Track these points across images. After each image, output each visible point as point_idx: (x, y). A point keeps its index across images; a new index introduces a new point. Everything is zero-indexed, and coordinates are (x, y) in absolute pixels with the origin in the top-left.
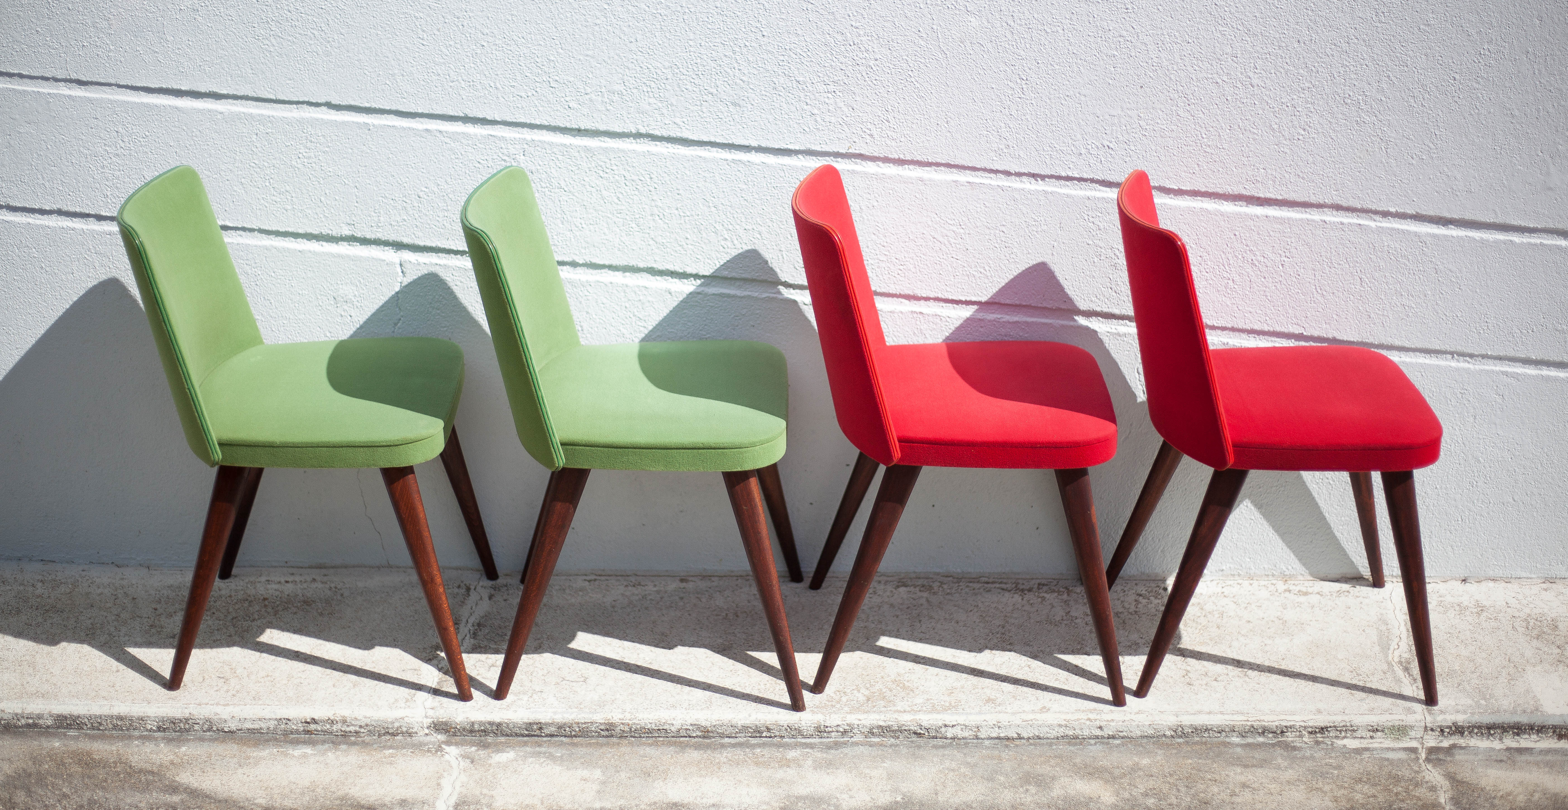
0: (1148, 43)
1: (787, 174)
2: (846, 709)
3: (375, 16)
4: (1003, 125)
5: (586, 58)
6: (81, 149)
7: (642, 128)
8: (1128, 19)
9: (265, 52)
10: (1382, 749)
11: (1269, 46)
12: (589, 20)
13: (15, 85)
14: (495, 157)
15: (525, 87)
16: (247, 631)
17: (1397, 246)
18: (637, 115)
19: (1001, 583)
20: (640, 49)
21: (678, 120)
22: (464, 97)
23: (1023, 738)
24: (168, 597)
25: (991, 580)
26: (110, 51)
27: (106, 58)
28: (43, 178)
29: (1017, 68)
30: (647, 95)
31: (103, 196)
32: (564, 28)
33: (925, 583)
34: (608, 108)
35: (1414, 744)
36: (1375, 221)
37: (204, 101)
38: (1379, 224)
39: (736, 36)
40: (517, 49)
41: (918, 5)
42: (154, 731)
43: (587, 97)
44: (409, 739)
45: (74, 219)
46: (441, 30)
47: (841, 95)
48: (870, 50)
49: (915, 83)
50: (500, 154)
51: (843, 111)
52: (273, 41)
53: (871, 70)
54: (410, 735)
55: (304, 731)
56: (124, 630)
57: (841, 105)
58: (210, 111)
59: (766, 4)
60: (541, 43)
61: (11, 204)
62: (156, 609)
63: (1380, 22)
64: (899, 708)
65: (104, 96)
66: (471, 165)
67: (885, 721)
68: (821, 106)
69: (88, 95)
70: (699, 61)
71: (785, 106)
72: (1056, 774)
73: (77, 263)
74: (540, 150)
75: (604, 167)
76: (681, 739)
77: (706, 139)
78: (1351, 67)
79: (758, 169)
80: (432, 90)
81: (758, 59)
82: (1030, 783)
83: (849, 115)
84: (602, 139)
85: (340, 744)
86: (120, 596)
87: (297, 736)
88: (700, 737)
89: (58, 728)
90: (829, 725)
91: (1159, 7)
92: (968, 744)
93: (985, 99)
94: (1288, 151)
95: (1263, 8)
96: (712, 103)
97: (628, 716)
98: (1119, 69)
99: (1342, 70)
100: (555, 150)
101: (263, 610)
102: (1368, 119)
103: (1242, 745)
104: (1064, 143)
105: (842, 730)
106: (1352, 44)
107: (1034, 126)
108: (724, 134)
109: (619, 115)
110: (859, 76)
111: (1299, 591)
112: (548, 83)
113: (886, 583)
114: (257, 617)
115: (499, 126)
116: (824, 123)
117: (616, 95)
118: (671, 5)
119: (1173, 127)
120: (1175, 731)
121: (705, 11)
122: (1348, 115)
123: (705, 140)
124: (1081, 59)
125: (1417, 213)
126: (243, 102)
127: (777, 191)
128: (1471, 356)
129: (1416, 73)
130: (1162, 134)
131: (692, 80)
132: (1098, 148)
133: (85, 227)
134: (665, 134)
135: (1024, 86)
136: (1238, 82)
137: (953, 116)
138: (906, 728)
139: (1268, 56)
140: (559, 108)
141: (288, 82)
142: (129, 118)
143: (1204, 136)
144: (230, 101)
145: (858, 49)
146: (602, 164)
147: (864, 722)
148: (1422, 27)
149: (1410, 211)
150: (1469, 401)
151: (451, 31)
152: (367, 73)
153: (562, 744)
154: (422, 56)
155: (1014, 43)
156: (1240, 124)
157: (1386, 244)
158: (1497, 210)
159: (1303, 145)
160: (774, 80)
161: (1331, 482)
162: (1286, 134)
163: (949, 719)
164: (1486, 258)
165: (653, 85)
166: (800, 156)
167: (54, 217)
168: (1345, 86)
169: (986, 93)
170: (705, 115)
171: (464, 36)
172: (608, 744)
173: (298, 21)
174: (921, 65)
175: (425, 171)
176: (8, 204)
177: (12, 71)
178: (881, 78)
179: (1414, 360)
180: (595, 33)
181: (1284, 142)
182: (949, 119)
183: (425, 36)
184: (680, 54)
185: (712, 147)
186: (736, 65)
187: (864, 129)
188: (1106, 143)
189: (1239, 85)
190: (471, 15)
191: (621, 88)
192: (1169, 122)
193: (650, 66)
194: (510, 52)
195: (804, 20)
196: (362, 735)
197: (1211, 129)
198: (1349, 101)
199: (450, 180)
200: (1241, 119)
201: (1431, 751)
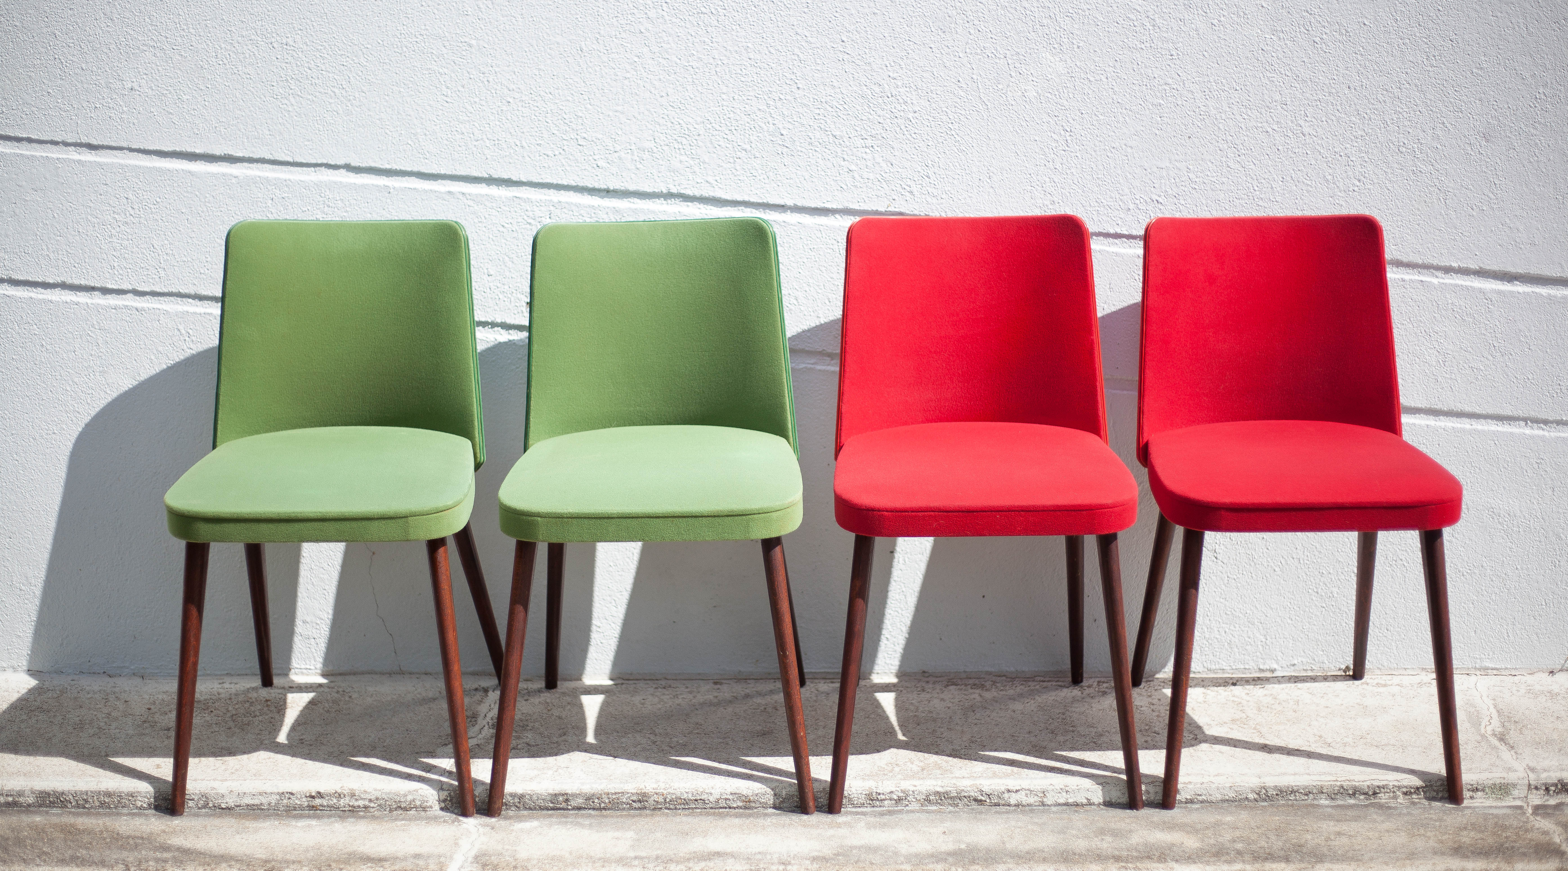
0: (1194, 91)
1: (824, 234)
2: (900, 776)
3: (398, 72)
4: (1048, 180)
5: (616, 114)
6: (89, 217)
7: (674, 187)
8: (1173, 66)
9: (284, 112)
10: (1485, 807)
11: (1319, 92)
12: (619, 74)
13: (23, 150)
14: (519, 221)
15: (552, 146)
16: (248, 724)
17: (1462, 303)
18: (668, 174)
19: (1058, 681)
20: (672, 104)
21: (710, 179)
22: (488, 157)
23: (1093, 804)
24: (163, 700)
25: (1047, 679)
26: (123, 112)
27: (119, 120)
28: (48, 248)
29: (1060, 118)
30: (678, 151)
31: (109, 267)
32: (592, 83)
33: (977, 682)
34: (638, 166)
35: (1518, 803)
36: (1437, 277)
37: (219, 165)
38: (1441, 281)
39: (770, 89)
40: (545, 105)
41: (957, 54)
42: (145, 809)
43: (616, 155)
44: (423, 813)
45: (78, 293)
46: (466, 86)
47: (879, 149)
48: (909, 102)
49: (956, 136)
50: (525, 217)
51: (881, 167)
52: (292, 100)
53: (910, 123)
54: (424, 809)
55: (308, 806)
56: (114, 725)
57: (880, 160)
58: (224, 175)
59: (801, 55)
60: (569, 98)
61: (13, 277)
62: (149, 709)
63: (1432, 66)
64: (957, 775)
65: (115, 160)
66: (495, 229)
67: (942, 787)
68: (858, 161)
69: (98, 159)
70: (732, 115)
71: (821, 162)
72: (1132, 828)
73: (80, 340)
74: (567, 212)
76: (721, 810)
77: (740, 198)
78: (1404, 114)
79: (795, 230)
80: (456, 149)
81: (793, 112)
82: (1105, 835)
83: (888, 171)
84: (632, 201)
85: (348, 817)
86: (111, 699)
87: (300, 812)
88: (741, 808)
89: (40, 806)
90: (881, 792)
91: (1205, 53)
92: (1034, 810)
93: (1027, 153)
94: (1343, 203)
95: (1311, 53)
96: (745, 160)
97: (662, 786)
98: (1165, 119)
99: (1395, 117)
100: (582, 212)
101: (265, 709)
102: (1425, 168)
103: (1332, 807)
104: (1111, 198)
105: (896, 798)
106: (1404, 90)
107: (1080, 181)
108: (758, 192)
109: (649, 174)
110: (898, 129)
111: (1377, 684)
112: (575, 141)
113: (934, 683)
114: (258, 714)
115: (524, 188)
116: (861, 180)
117: (646, 153)
118: (704, 57)
119: (1224, 179)
120: (1258, 794)
121: (738, 63)
122: (1403, 164)
123: (738, 199)
124: (1126, 109)
125: (1480, 268)
126: (260, 165)
127: (814, 254)
128: (1546, 422)
129: (1471, 119)
130: (1212, 187)
131: (725, 136)
132: (1146, 203)
133: (89, 301)
134: (697, 193)
135: (1068, 138)
136: (1289, 131)
137: (995, 171)
138: (966, 794)
139: (1319, 103)
140: (587, 168)
141: (306, 143)
142: (140, 183)
143: (1256, 188)
144: (246, 164)
145: (896, 101)
147: (919, 788)
148: (1474, 70)
149: (1473, 266)
150: (1546, 471)
151: (476, 87)
152: (389, 133)
153: (590, 816)
154: (446, 114)
155: (1057, 93)
156: (1293, 175)
157: (1450, 301)
158: (1563, 263)
159: (1358, 197)
160: (810, 134)
161: (1406, 564)
162: (1341, 185)
163: (1013, 784)
164: (1554, 315)
165: (684, 141)
166: (837, 216)
167: (57, 291)
168: (1399, 133)
169: (1029, 146)
170: (738, 173)
171: (489, 92)
172: (641, 815)
173: (318, 78)
174: (962, 117)
176: (10, 277)
177: (21, 136)
178: (920, 132)
179: (1486, 428)
180: (625, 87)
181: (1339, 194)
182: (991, 174)
183: (449, 92)
184: (712, 108)
185: (746, 207)
186: (770, 119)
187: (904, 186)
188: (1155, 197)
189: (1290, 134)
190: (497, 69)
191: (652, 144)
192: (1219, 174)
193: (681, 122)
194: (537, 109)
195: (840, 71)
196: (372, 810)
197: (1263, 181)
198: (1404, 149)
200: (1293, 170)
201: (1537, 809)
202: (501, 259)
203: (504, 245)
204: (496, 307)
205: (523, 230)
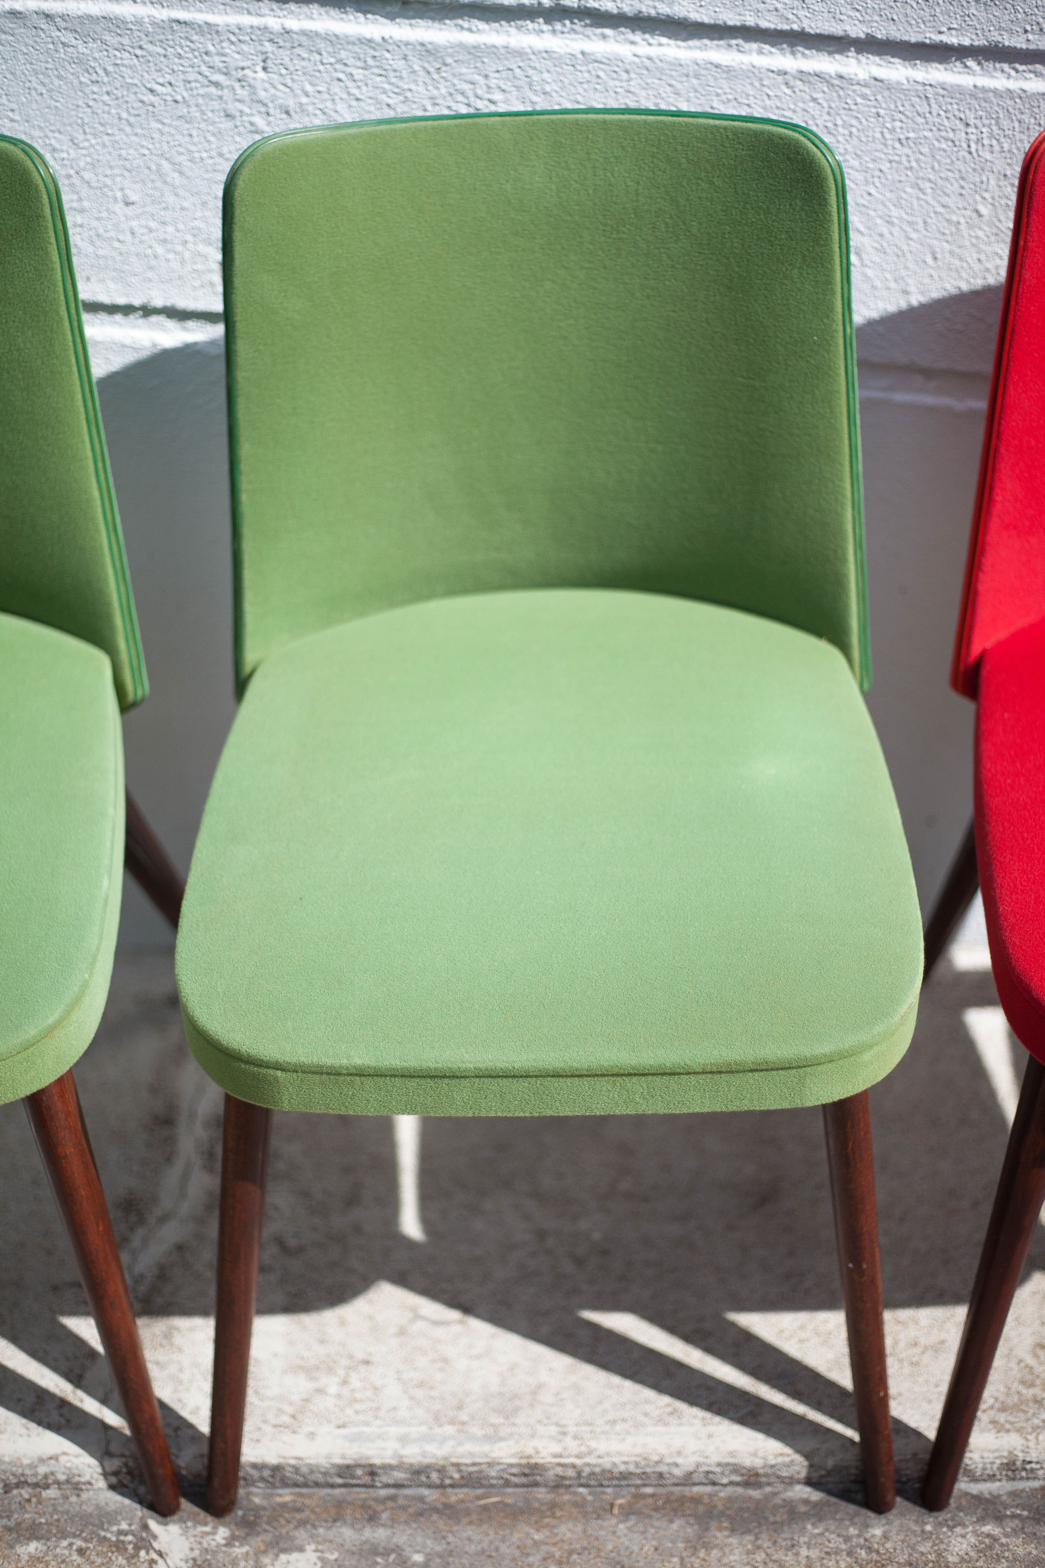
14: (191, 77)
44: (74, 1499)
50: (204, 69)
54: (76, 1489)
66: (131, 98)
74: (305, 55)
75: (470, 94)
77: (732, 19)
79: (864, 97)
84: (466, 25)
88: (737, 1484)
90: (1035, 1460)
97: (573, 1446)
100: (343, 54)
123: (730, 23)
127: (907, 151)
146: (466, 87)
166: (971, 63)
175: (17, 118)
199: (81, 137)
202: (154, 167)
203: (156, 136)
204: (150, 274)
205: (200, 101)
